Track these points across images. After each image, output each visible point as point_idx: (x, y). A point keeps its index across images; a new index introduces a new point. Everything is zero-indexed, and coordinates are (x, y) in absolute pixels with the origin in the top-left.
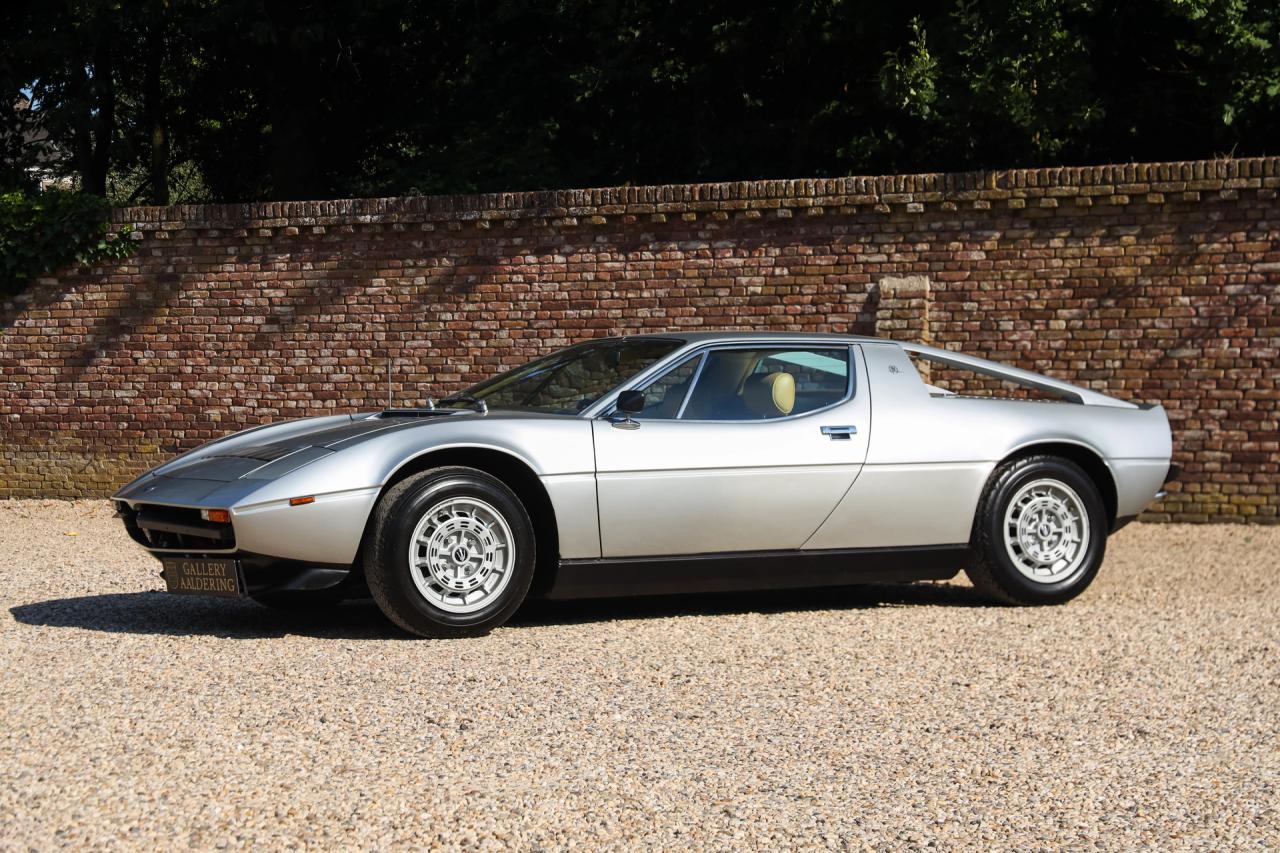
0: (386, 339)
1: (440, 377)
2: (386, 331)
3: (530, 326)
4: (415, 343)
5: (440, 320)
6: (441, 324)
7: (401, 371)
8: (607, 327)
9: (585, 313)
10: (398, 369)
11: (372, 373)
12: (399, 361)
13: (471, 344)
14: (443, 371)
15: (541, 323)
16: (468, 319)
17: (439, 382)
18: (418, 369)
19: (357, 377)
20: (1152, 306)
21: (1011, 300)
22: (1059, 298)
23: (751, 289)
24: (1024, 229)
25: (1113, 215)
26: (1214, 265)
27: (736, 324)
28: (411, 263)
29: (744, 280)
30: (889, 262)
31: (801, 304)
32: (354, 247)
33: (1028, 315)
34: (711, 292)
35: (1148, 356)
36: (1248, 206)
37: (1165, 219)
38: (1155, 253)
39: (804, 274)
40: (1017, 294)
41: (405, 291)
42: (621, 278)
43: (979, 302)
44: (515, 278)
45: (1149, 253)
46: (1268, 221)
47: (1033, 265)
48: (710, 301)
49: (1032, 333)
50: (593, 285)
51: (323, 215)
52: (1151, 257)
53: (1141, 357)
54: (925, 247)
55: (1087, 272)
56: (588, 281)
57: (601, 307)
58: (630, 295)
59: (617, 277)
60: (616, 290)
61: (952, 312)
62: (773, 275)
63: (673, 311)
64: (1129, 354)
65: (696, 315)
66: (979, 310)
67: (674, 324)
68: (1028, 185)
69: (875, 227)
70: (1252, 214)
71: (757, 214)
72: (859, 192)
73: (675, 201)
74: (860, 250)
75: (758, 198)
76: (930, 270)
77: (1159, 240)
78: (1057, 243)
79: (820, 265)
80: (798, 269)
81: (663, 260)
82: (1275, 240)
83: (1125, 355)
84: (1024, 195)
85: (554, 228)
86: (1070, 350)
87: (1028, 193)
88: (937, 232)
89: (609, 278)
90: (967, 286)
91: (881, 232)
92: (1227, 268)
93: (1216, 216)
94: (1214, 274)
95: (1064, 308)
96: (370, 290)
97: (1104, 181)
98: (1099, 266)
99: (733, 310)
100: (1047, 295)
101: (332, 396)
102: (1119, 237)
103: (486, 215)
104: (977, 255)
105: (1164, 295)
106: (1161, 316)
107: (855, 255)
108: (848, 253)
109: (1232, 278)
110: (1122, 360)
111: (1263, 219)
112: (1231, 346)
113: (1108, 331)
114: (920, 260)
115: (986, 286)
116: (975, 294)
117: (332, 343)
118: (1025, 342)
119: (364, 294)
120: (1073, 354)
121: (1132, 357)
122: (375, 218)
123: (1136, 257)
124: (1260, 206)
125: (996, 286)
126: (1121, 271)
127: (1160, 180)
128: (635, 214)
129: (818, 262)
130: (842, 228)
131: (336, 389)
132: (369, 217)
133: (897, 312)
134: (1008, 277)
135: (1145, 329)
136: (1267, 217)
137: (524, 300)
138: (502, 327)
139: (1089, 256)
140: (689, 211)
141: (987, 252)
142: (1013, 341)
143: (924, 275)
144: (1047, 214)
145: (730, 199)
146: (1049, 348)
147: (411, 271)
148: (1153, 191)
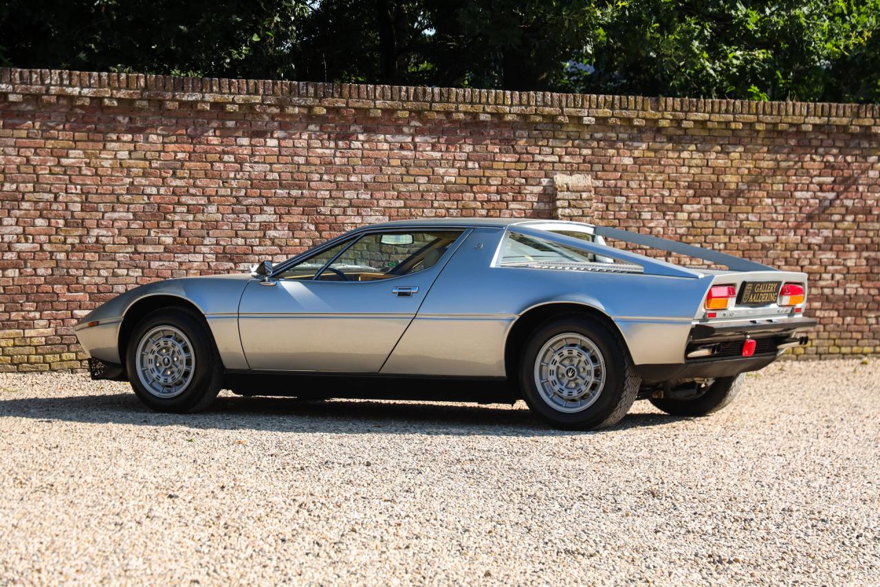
0: (82, 210)
1: (141, 248)
2: (82, 202)
3: (239, 202)
4: (116, 215)
5: (143, 194)
6: (146, 198)
7: (97, 241)
8: (316, 206)
9: (295, 193)
10: (94, 240)
11: (65, 243)
12: (95, 232)
13: (177, 218)
14: (144, 242)
15: (250, 201)
16: (174, 193)
17: (140, 253)
18: (117, 240)
19: (47, 247)
20: (747, 205)
21: (651, 196)
22: (685, 196)
23: (447, 179)
24: (663, 142)
25: (725, 137)
26: (788, 177)
27: (432, 207)
28: (114, 137)
29: (441, 171)
30: (560, 162)
31: (488, 193)
32: (50, 118)
33: (662, 207)
34: (412, 179)
35: (742, 241)
36: (813, 136)
37: (760, 142)
38: (752, 166)
39: (491, 168)
40: (655, 192)
41: (107, 164)
42: (331, 163)
43: (627, 197)
44: (226, 158)
45: (748, 166)
46: (825, 147)
47: (667, 170)
48: (411, 187)
49: (664, 222)
50: (303, 168)
51: (21, 83)
52: (749, 169)
53: (738, 241)
54: (589, 152)
55: (705, 178)
56: (299, 165)
57: (310, 188)
58: (339, 179)
59: (328, 164)
60: (326, 173)
61: (607, 204)
62: (466, 168)
63: (378, 195)
64: (730, 239)
65: (398, 198)
66: (626, 203)
67: (378, 206)
68: (674, 110)
69: (551, 133)
70: (815, 143)
71: (461, 116)
72: (545, 105)
73: (392, 99)
74: (538, 152)
75: (464, 102)
76: (592, 170)
77: (755, 157)
78: (685, 154)
79: (505, 162)
80: (487, 163)
81: (371, 150)
82: (828, 161)
83: (727, 240)
84: (671, 117)
85: (268, 114)
86: (690, 235)
87: (674, 116)
88: (599, 141)
89: (319, 162)
90: (619, 184)
91: (554, 138)
92: (797, 179)
93: (793, 142)
94: (788, 183)
95: (687, 203)
96: (65, 161)
97: (727, 112)
98: (713, 174)
99: (430, 196)
100: (676, 193)
101: (15, 266)
102: (728, 153)
103: (208, 97)
104: (628, 161)
105: (755, 197)
106: (753, 212)
107: (533, 155)
108: (528, 153)
109: (799, 187)
110: (725, 243)
111: (821, 146)
112: (795, 235)
113: (717, 221)
114: (584, 161)
115: (634, 185)
116: (625, 191)
117: (17, 213)
118: (659, 229)
119: (59, 164)
120: (691, 238)
121: (732, 241)
122: (85, 91)
123: (738, 168)
124: (820, 137)
125: (640, 185)
126: (728, 178)
127: (764, 113)
128: (355, 108)
129: (503, 159)
130: (523, 132)
131: (19, 257)
132: (77, 89)
133: (573, 203)
134: (650, 178)
135: (741, 221)
136: (824, 145)
137: (235, 178)
138: (210, 202)
139: (707, 165)
140: (404, 109)
141: (634, 158)
142: (651, 228)
143: (588, 174)
144: (680, 132)
145: (441, 101)
146: (676, 233)
147: (114, 144)
148: (759, 121)
